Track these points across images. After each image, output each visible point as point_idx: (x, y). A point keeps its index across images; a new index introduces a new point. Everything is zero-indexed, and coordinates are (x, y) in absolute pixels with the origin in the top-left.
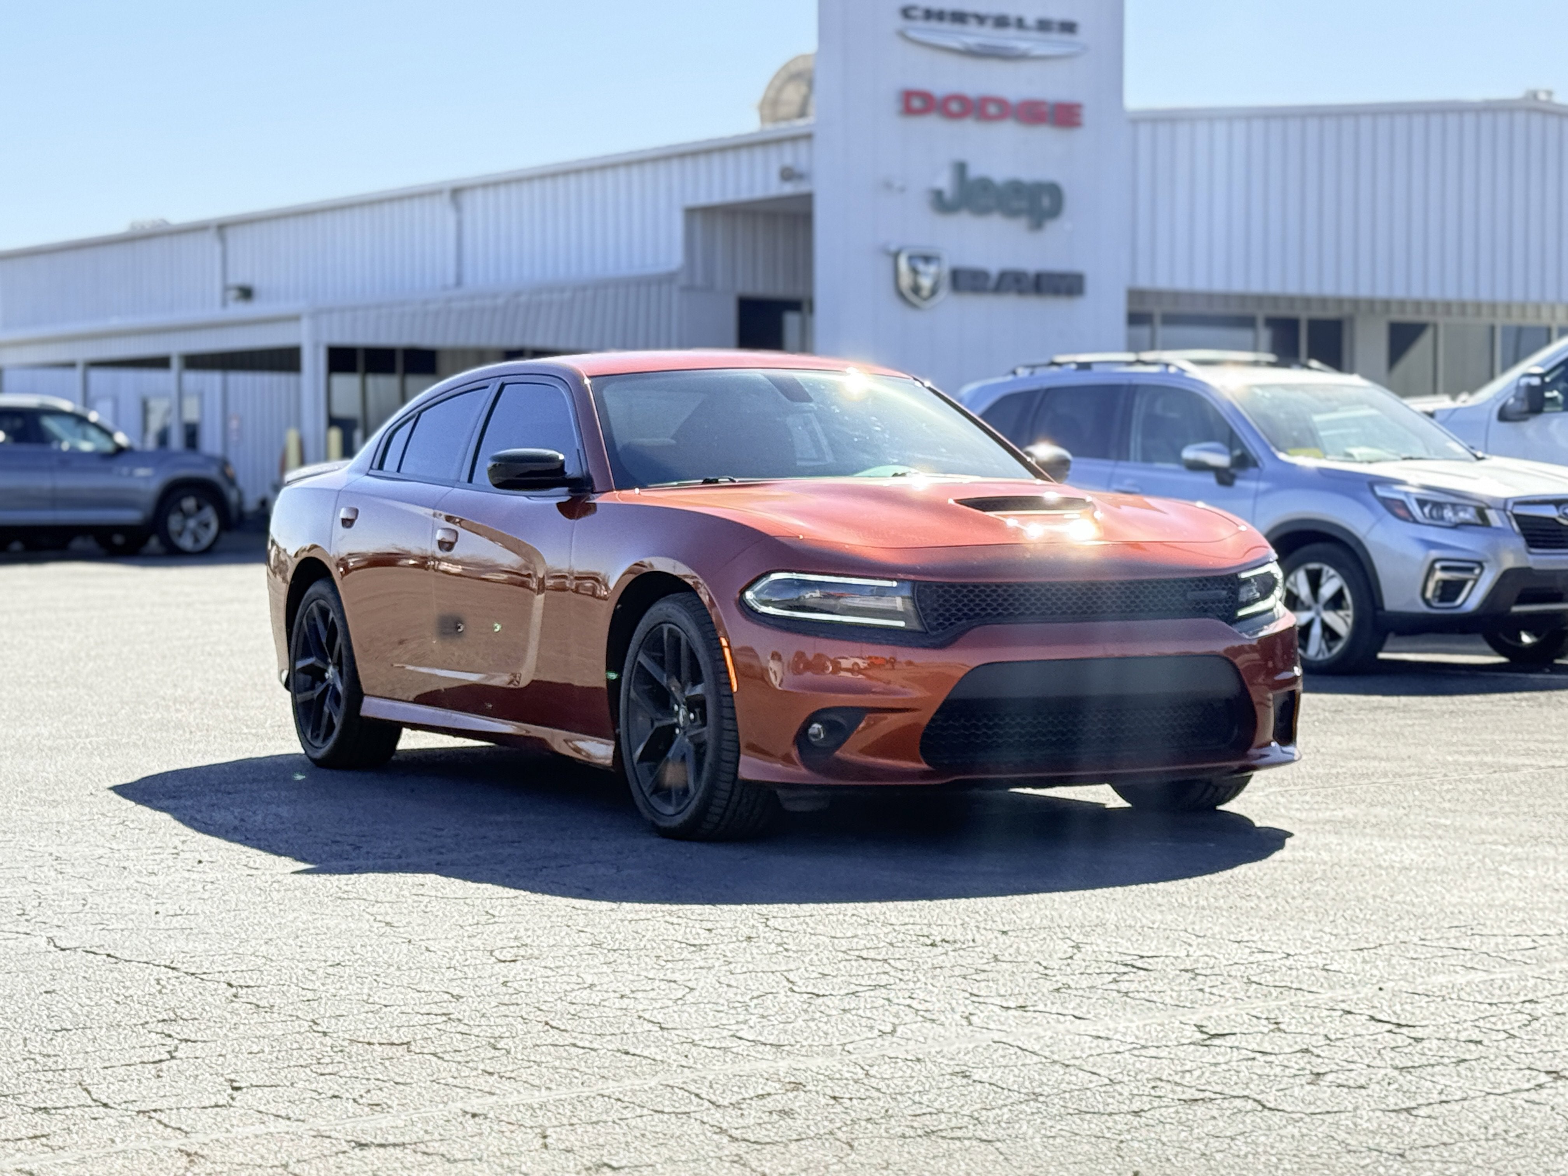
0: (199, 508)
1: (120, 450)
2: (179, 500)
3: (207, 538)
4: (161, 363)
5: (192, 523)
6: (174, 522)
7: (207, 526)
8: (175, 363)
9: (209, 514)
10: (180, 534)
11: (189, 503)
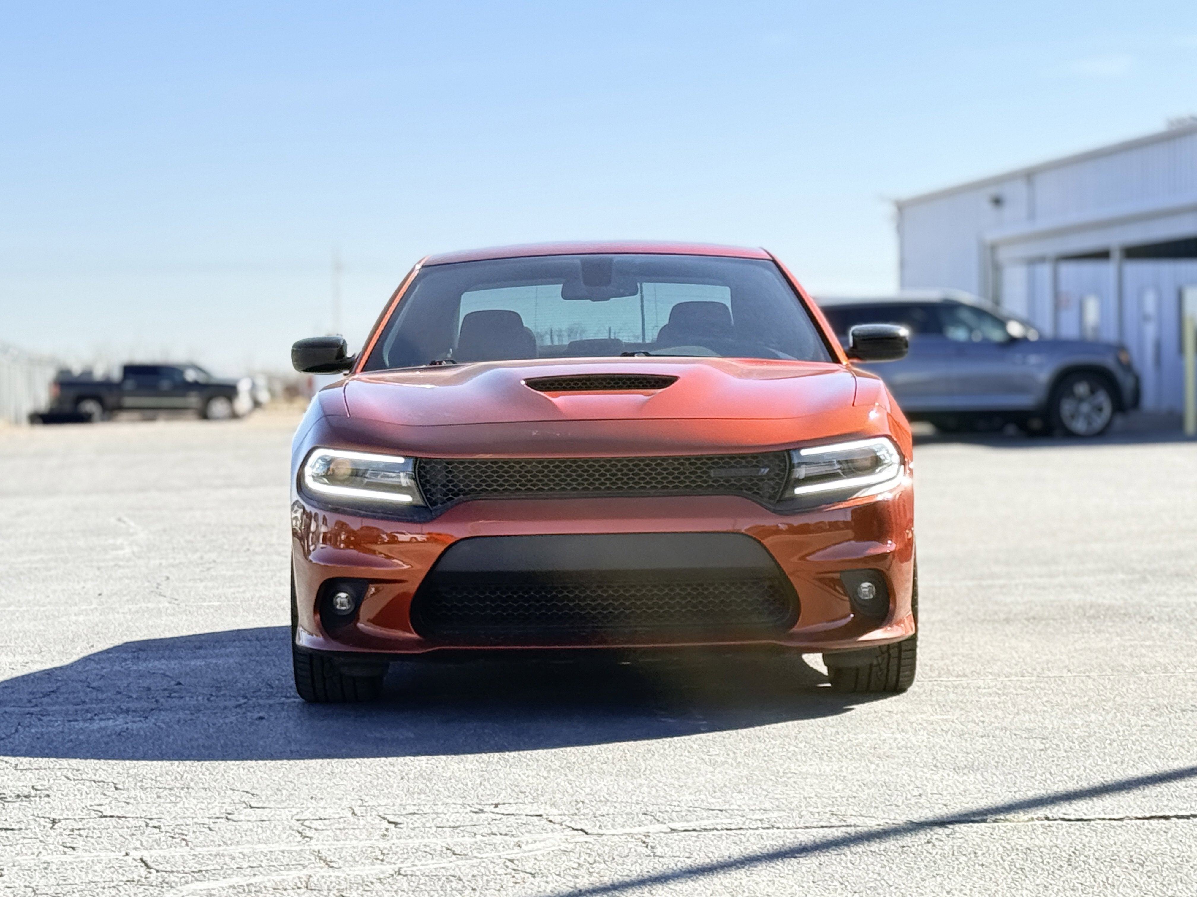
0: (1093, 392)
1: (1012, 341)
2: (1071, 387)
3: (1099, 422)
4: (1103, 255)
5: (1085, 408)
6: (1067, 407)
7: (1100, 409)
8: (1116, 255)
9: (1103, 399)
10: (1073, 417)
11: (1082, 389)
